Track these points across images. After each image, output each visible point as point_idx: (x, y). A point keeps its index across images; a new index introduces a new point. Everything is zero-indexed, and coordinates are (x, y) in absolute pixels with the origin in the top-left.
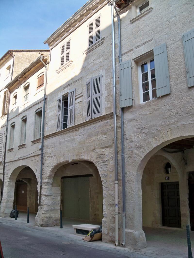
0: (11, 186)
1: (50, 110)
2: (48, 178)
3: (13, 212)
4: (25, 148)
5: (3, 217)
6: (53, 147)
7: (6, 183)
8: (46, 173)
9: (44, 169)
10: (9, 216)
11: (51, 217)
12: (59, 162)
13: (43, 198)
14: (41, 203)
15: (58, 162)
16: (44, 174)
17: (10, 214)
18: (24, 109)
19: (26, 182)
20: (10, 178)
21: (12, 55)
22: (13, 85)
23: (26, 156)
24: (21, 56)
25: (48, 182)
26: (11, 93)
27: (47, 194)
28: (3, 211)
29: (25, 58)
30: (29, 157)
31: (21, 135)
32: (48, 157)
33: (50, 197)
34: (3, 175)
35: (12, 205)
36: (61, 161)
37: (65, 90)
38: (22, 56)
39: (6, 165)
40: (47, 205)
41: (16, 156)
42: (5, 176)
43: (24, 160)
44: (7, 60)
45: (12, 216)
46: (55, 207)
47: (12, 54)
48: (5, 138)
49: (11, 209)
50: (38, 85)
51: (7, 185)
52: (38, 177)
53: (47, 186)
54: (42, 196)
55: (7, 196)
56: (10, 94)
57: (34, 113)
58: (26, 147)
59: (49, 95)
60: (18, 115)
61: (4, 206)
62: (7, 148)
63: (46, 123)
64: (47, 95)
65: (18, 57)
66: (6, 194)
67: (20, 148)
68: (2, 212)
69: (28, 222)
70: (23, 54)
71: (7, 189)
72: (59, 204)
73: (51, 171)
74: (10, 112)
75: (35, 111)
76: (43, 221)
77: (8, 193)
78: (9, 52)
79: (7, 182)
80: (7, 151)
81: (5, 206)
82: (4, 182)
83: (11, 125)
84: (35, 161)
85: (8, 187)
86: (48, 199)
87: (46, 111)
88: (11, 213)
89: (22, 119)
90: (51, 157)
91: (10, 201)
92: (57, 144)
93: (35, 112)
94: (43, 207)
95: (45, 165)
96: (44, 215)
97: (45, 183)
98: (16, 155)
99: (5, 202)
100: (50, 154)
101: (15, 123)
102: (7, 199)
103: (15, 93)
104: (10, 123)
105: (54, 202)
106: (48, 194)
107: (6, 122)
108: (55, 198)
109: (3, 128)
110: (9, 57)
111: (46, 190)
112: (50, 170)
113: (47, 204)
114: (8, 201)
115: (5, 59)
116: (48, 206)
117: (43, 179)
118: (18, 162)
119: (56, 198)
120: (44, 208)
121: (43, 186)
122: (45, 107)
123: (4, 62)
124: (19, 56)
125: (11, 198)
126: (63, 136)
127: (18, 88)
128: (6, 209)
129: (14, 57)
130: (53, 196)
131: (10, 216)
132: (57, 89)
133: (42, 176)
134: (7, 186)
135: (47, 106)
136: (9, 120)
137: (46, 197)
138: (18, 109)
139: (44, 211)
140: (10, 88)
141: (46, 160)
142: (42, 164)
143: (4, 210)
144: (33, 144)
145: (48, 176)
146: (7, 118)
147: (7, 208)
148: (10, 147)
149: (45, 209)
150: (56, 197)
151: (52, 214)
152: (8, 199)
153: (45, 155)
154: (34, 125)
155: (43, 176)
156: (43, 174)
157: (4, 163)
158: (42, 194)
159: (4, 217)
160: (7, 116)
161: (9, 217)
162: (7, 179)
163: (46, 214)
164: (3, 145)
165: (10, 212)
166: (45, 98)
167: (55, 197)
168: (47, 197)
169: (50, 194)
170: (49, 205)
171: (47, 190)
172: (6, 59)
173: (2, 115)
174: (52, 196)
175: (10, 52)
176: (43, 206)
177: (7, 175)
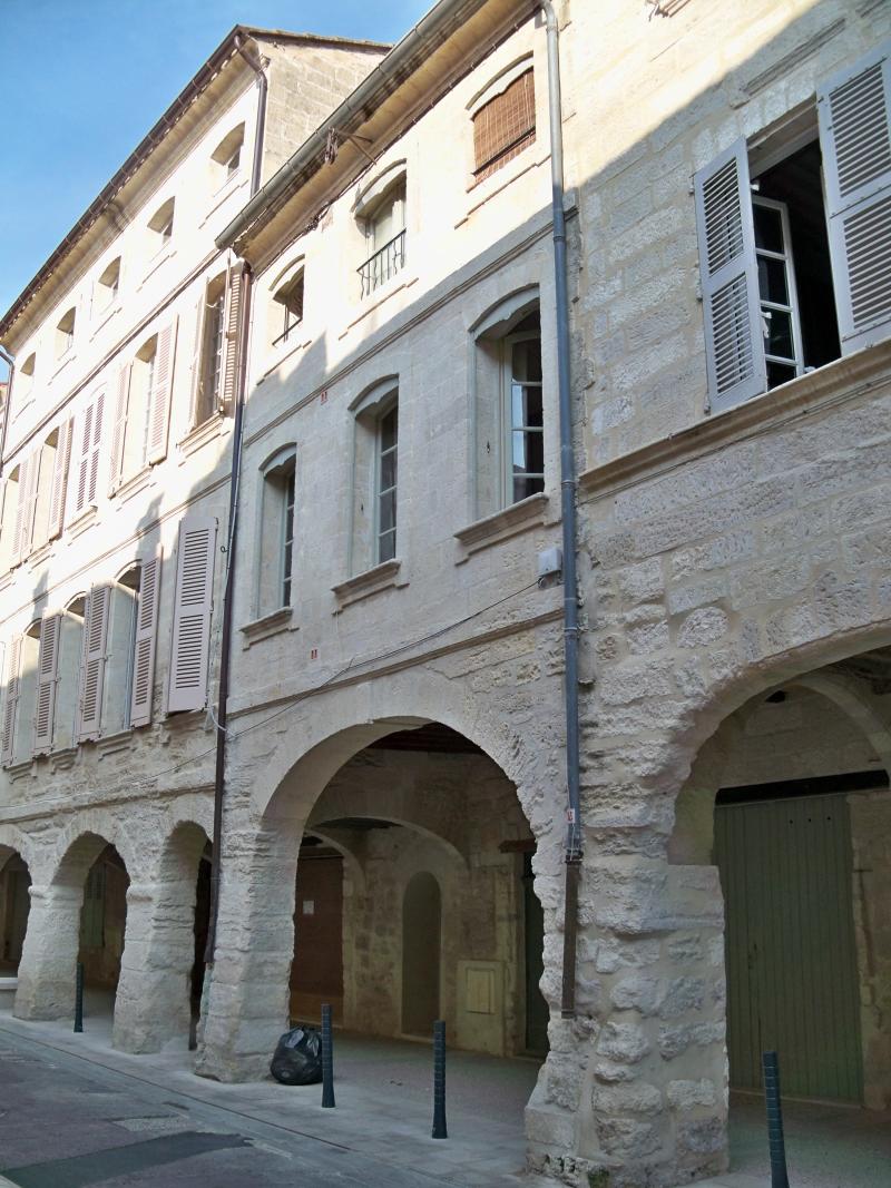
0: (273, 868)
1: (617, 282)
2: (646, 792)
3: (291, 1044)
4: (394, 594)
5: (225, 1082)
6: (683, 539)
7: (236, 848)
8: (623, 754)
9: (594, 725)
10: (269, 1073)
11: (672, 1108)
12: (767, 651)
13: (600, 954)
14: (583, 998)
15: (755, 652)
16: (602, 767)
17: (271, 1056)
18: (371, 337)
19: (337, 845)
20: (272, 818)
21: (252, 63)
22: (274, 215)
23: (412, 647)
24: (307, 66)
25: (646, 828)
26: (252, 276)
27: (634, 923)
28: (224, 1036)
29: (328, 83)
30: (435, 655)
31: (353, 517)
32: (631, 626)
33: (654, 946)
34: (210, 802)
35: (280, 993)
36: (795, 641)
37: (764, 102)
38: (309, 69)
39: (233, 729)
40: (638, 1009)
41: (319, 663)
42: (229, 801)
43: (385, 682)
44: (217, 104)
45: (286, 1075)
46: (692, 1027)
47: (254, 52)
48: (222, 558)
49: (277, 1022)
50: (478, 157)
51: (245, 862)
52: (531, 792)
53: (633, 857)
54: (583, 936)
55: (248, 935)
56: (250, 283)
57: (467, 341)
58: (402, 587)
59: (595, 184)
60: (322, 391)
61: (228, 1008)
62: (242, 619)
63: (591, 376)
64: (575, 190)
65: (288, 75)
66: (243, 921)
67: (350, 599)
68: (213, 1045)
69: (440, 1130)
70: (317, 60)
71: (250, 891)
72: (719, 998)
73: (677, 738)
74: (256, 391)
75: (468, 324)
76: (613, 1142)
77: (255, 914)
78: (237, 40)
79: (243, 845)
80: (238, 640)
81: (239, 1005)
82: (224, 847)
83: (262, 468)
84: (496, 673)
85: (258, 875)
86: (640, 961)
87: (576, 300)
88: (282, 1053)
89: (352, 408)
90: (663, 625)
91: (267, 970)
92: (736, 505)
93: (472, 330)
94: (597, 1027)
95: (604, 692)
96: (615, 1089)
97: (610, 834)
98: (314, 654)
99: (237, 978)
100: (658, 600)
101: (298, 451)
102: (248, 956)
103: (286, 270)
104: (255, 457)
105: (688, 985)
106: (645, 921)
107: (223, 459)
108: (691, 955)
109: (203, 503)
110: (231, 80)
111: (626, 890)
112: (672, 722)
113: (636, 1000)
114: (254, 974)
115: (203, 96)
116: (645, 1015)
117: (592, 802)
118: (338, 699)
119: (698, 949)
120: (615, 1034)
121: (594, 860)
122: (566, 274)
123: (197, 119)
124: (292, 67)
125: (272, 949)
126: (790, 436)
127: (311, 228)
128: (245, 1022)
129: (268, 72)
130: (679, 937)
131: (272, 1070)
132: (671, 122)
133: (578, 780)
134: (248, 868)
135: (589, 261)
136: (245, 437)
137: (630, 949)
138: (317, 350)
139: (618, 1059)
140: (253, 244)
141: (610, 652)
142: (579, 688)
143: (234, 1033)
144: (471, 554)
145: (648, 780)
146: (230, 436)
147: (250, 1015)
148: (257, 610)
149: (621, 1046)
150: (698, 940)
151: (674, 1084)
152: (253, 957)
153: (600, 614)
154: (471, 421)
155: (590, 779)
156: (586, 761)
157: (224, 718)
158: (584, 920)
159: (236, 1081)
160: (229, 424)
161: (267, 1078)
162: (243, 824)
163: (629, 1081)
164: (208, 600)
165: (274, 1046)
166: (565, 214)
167: (689, 941)
168: (639, 945)
169: (657, 924)
170: (656, 1014)
171: (639, 889)
172: (214, 99)
173: (199, 422)
174: (670, 940)
175: (243, 42)
176: (603, 1023)
177: (247, 795)
